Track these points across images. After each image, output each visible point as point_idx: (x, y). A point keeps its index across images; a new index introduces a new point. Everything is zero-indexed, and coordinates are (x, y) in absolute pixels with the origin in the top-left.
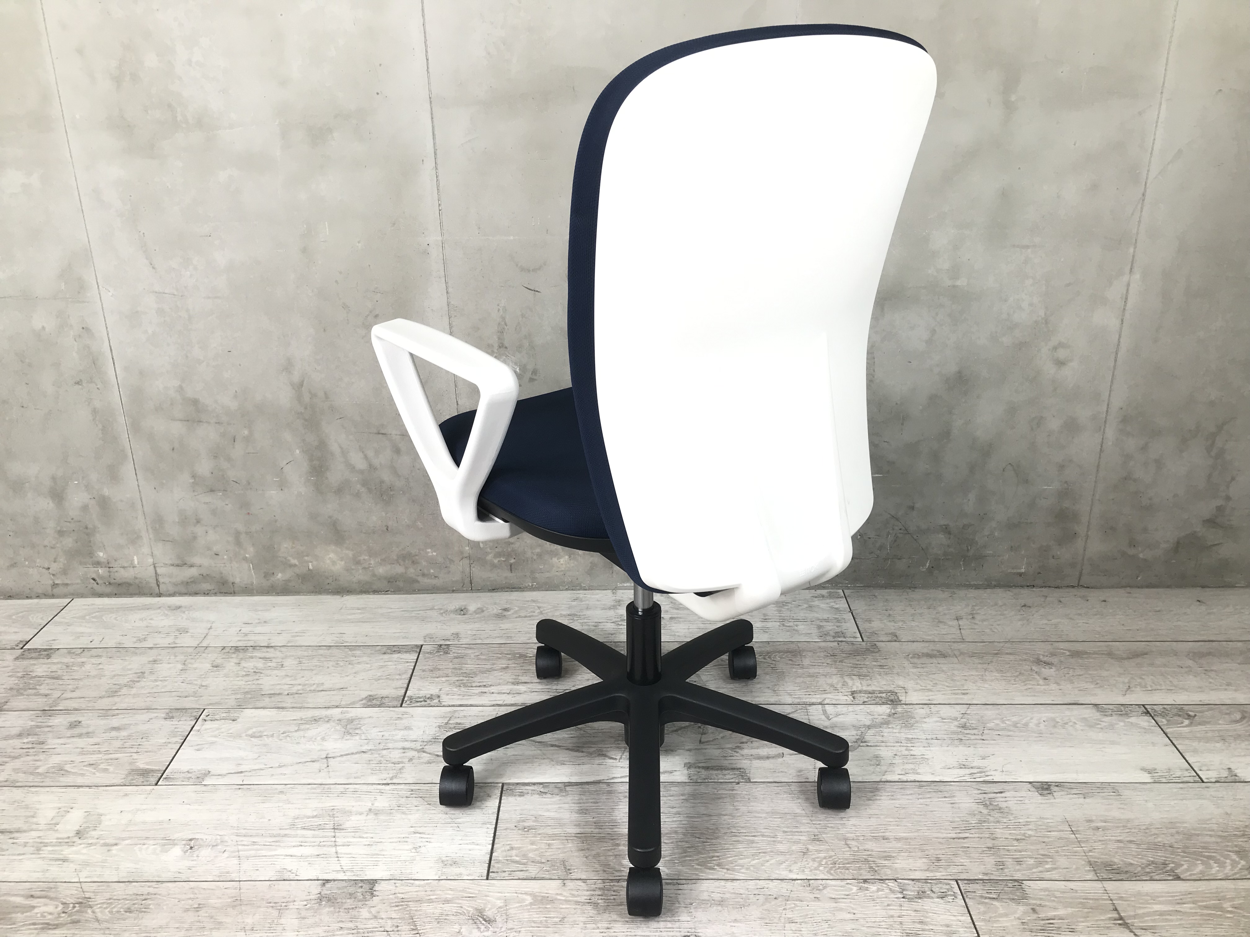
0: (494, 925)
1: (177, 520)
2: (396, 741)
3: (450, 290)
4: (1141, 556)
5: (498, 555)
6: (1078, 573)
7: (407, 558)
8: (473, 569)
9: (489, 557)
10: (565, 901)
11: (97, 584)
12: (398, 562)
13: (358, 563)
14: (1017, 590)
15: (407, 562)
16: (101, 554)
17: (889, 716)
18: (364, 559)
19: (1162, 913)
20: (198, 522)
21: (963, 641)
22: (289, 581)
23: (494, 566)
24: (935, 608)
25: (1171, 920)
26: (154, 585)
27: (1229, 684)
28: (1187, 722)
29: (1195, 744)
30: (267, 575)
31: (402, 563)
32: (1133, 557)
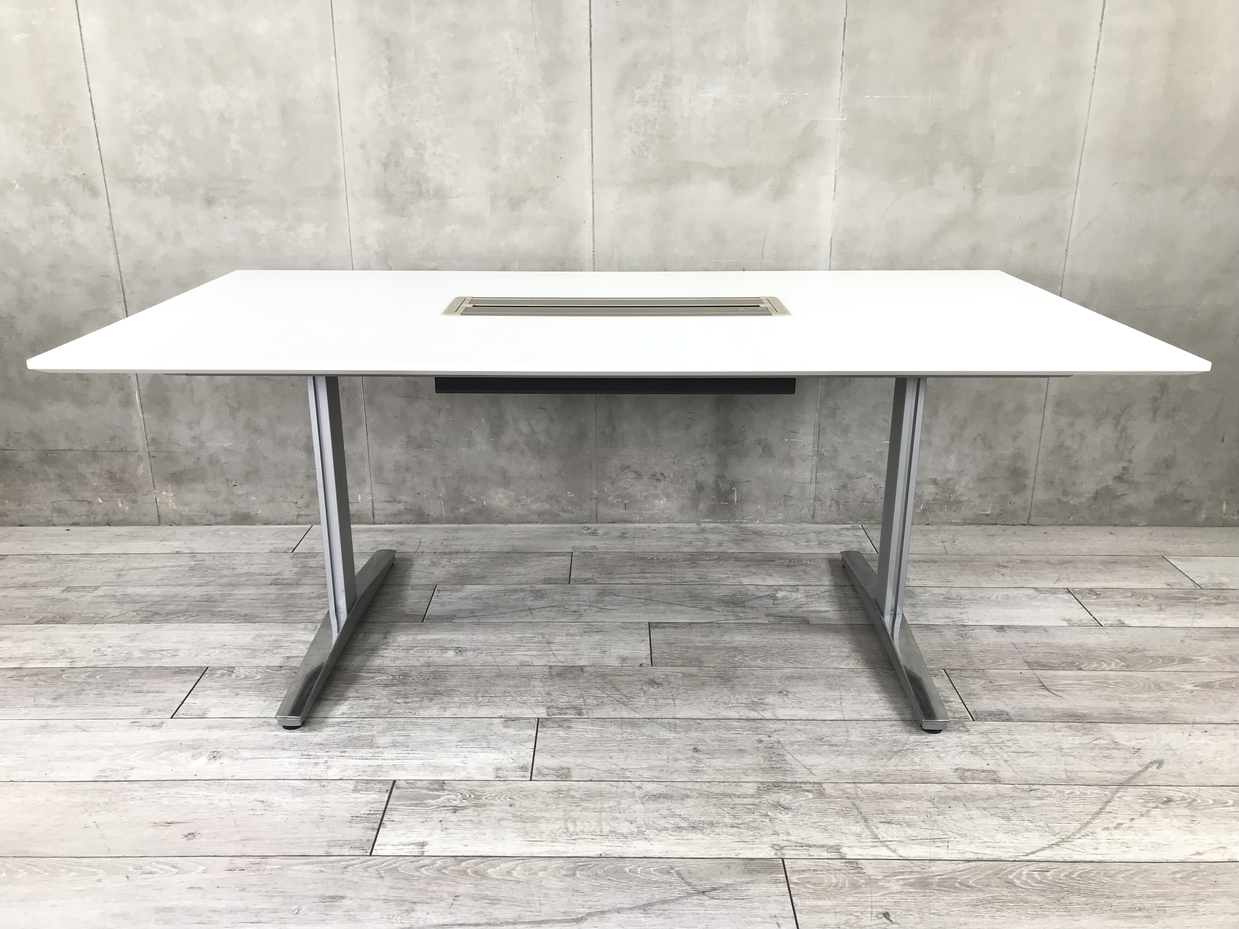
0: (662, 686)
1: (393, 468)
2: (572, 601)
4: (1071, 502)
5: (617, 497)
6: (1028, 515)
7: (552, 498)
8: (599, 508)
9: (611, 499)
10: (704, 676)
12: (546, 501)
13: (518, 501)
14: (985, 526)
15: (553, 501)
18: (523, 499)
19: (1069, 684)
20: (408, 470)
21: (947, 554)
22: (469, 513)
23: (613, 505)
24: (926, 535)
25: (1076, 687)
26: (370, 516)
27: (1125, 578)
28: (1095, 597)
29: (1099, 608)
30: (453, 510)
31: (549, 501)
32: (1067, 503)
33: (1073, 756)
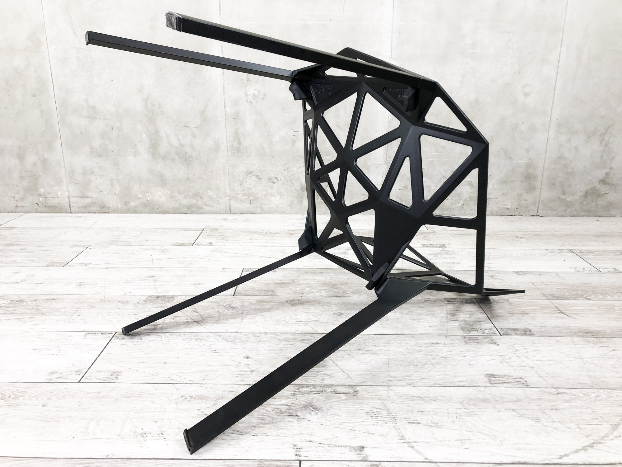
0: (236, 309)
3: (223, 50)
4: (568, 199)
5: (244, 195)
6: (537, 209)
7: (197, 195)
8: (231, 203)
9: (239, 196)
10: (274, 302)
11: (39, 206)
12: (193, 197)
13: (173, 197)
14: (507, 217)
15: (197, 197)
16: (42, 190)
17: (441, 251)
18: (176, 195)
19: (581, 310)
20: (92, 173)
22: (137, 206)
23: (242, 201)
25: (587, 312)
26: (68, 208)
27: (613, 244)
28: (592, 255)
29: (596, 261)
30: (126, 203)
31: (195, 198)
32: (564, 200)
33: (594, 364)
